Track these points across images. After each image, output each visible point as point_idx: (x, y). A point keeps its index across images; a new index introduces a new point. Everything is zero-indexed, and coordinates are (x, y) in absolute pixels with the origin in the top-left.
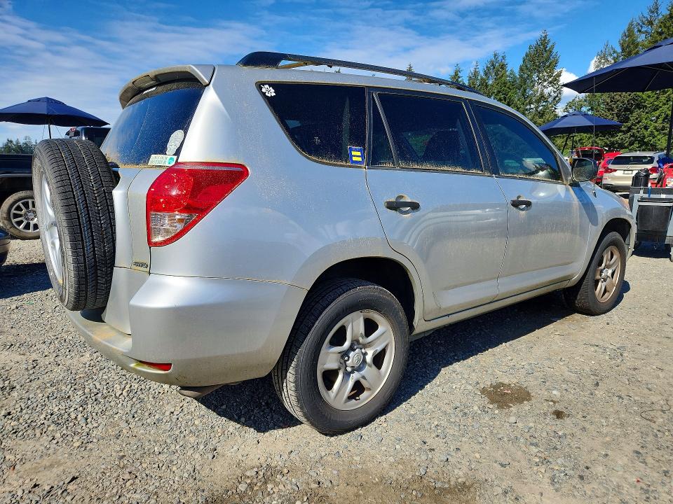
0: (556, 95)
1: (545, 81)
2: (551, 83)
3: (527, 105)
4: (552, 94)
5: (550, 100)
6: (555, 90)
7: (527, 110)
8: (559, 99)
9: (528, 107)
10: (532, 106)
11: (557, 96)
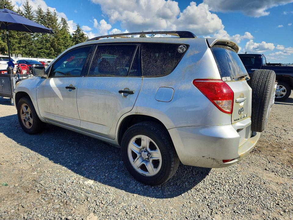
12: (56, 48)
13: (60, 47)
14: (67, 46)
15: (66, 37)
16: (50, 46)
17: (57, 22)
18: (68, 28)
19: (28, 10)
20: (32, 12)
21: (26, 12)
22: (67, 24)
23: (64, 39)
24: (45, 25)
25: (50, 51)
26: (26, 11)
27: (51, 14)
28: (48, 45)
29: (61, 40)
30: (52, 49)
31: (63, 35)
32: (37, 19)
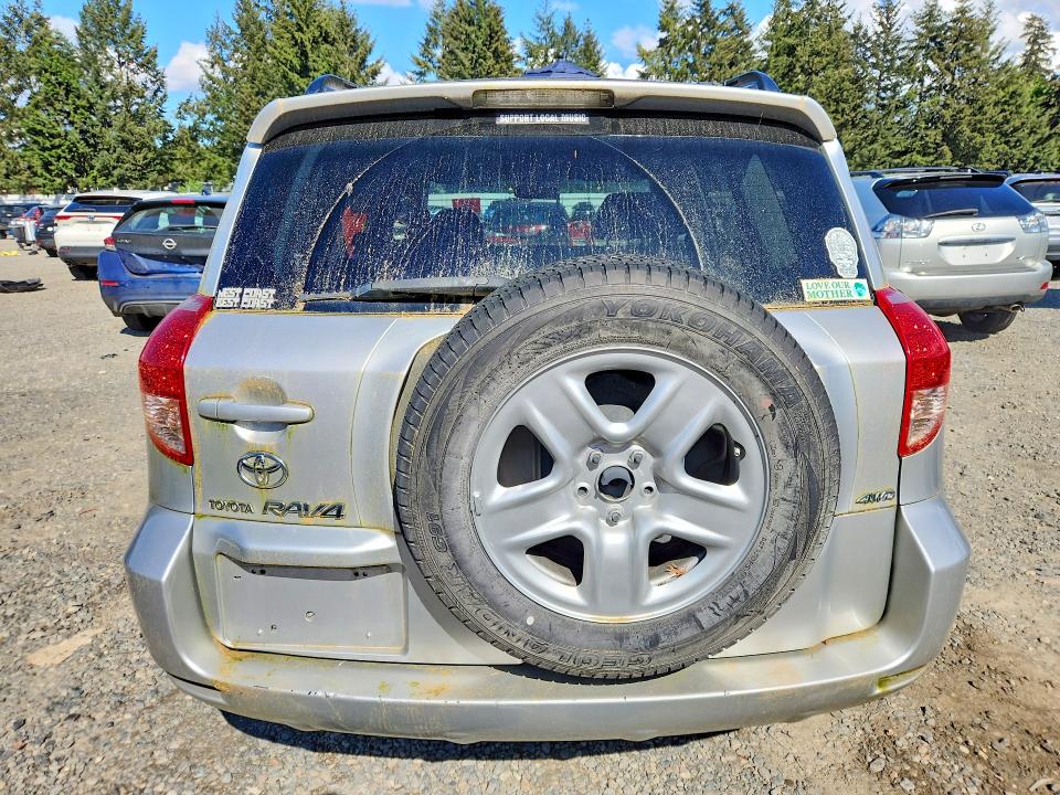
0: (156, 87)
1: (131, 60)
2: (142, 66)
3: (108, 100)
4: (149, 85)
5: (148, 94)
6: (154, 79)
7: (110, 108)
8: (165, 96)
9: (112, 103)
10: (119, 103)
11: (158, 90)
12: (962, 145)
13: (979, 139)
14: (1012, 132)
15: (1013, 94)
16: (939, 138)
17: (991, 39)
18: (1050, 53)
19: (888, 18)
20: (899, 23)
21: (880, 29)
22: (1049, 37)
23: (1006, 103)
24: (939, 60)
25: (936, 159)
26: (881, 24)
27: (972, 13)
28: (934, 135)
29: (991, 111)
30: (945, 148)
31: (1003, 89)
32: (915, 44)
